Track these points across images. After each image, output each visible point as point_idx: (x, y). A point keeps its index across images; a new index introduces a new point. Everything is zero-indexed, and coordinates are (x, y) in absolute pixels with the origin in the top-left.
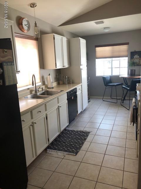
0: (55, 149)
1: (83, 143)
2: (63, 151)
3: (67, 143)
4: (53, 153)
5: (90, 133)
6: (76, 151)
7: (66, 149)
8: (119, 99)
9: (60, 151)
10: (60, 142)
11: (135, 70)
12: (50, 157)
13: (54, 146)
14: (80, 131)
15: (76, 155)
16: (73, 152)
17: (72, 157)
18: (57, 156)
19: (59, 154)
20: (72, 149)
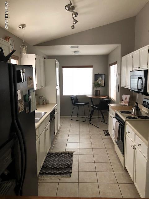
0: (46, 174)
1: (71, 164)
2: (56, 175)
3: (56, 167)
4: (45, 179)
5: (74, 154)
6: (69, 172)
7: (58, 173)
8: (87, 118)
9: (52, 175)
10: (47, 166)
11: (100, 91)
12: (44, 183)
13: (44, 172)
14: (63, 153)
15: (70, 177)
16: (67, 174)
17: (67, 180)
18: (51, 181)
19: (53, 178)
20: (64, 171)
